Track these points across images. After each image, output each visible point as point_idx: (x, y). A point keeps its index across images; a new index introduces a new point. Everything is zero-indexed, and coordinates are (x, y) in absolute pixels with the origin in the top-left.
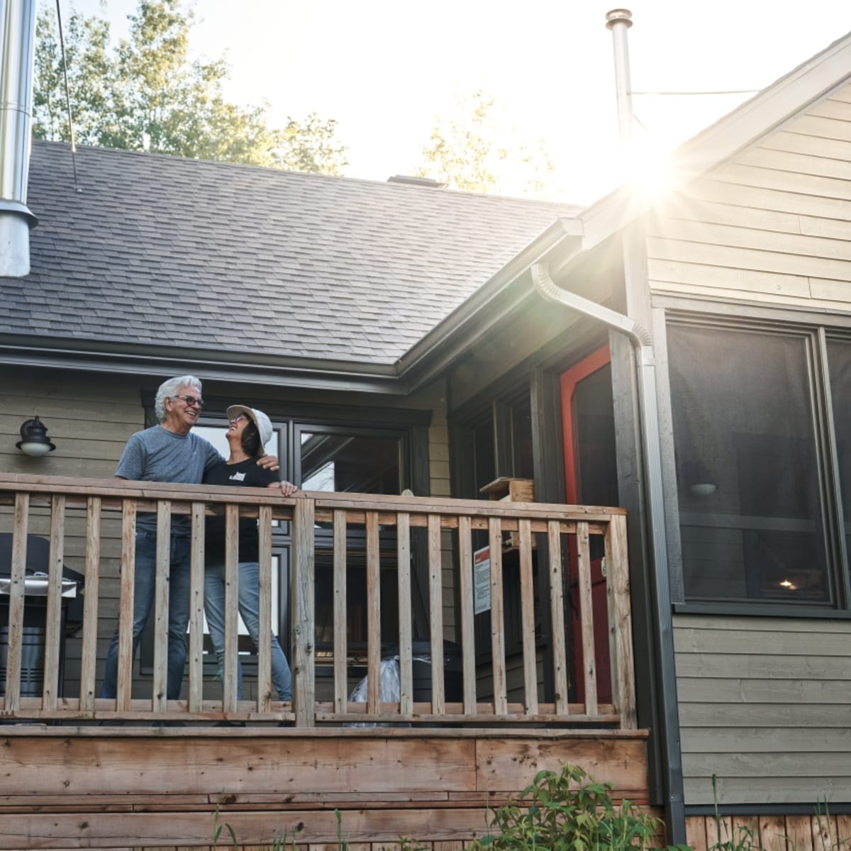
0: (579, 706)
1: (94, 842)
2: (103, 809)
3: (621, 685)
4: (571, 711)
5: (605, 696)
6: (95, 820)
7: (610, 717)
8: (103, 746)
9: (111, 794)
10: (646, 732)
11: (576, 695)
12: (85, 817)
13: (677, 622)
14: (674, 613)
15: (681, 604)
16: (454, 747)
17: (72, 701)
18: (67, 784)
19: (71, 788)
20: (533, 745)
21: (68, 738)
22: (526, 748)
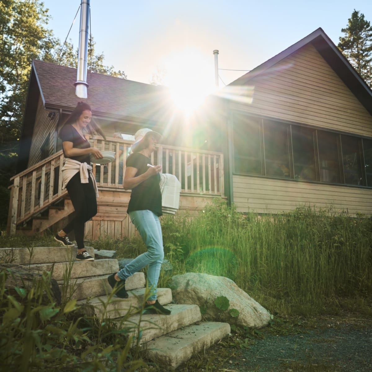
0: (213, 192)
1: (119, 213)
2: (121, 206)
3: (222, 188)
4: (212, 193)
5: (218, 190)
6: (119, 208)
7: (219, 194)
8: (121, 193)
9: (123, 203)
10: (226, 197)
11: (213, 190)
12: (117, 208)
13: (234, 176)
14: (233, 174)
15: (234, 173)
16: (190, 198)
17: (114, 184)
18: (113, 201)
19: (114, 202)
20: (205, 199)
21: (114, 191)
22: (204, 199)
